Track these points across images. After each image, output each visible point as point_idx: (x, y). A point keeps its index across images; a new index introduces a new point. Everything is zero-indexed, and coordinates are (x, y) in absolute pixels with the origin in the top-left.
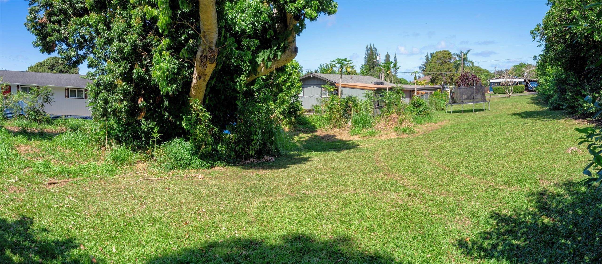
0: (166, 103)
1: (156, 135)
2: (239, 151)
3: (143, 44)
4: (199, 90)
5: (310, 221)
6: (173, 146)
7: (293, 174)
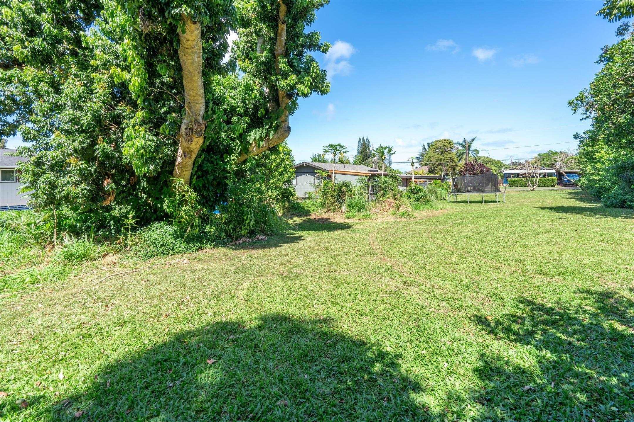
0: (144, 184)
1: (130, 221)
2: (230, 231)
3: (111, 114)
4: (184, 170)
5: (301, 301)
6: (153, 231)
7: (286, 253)
